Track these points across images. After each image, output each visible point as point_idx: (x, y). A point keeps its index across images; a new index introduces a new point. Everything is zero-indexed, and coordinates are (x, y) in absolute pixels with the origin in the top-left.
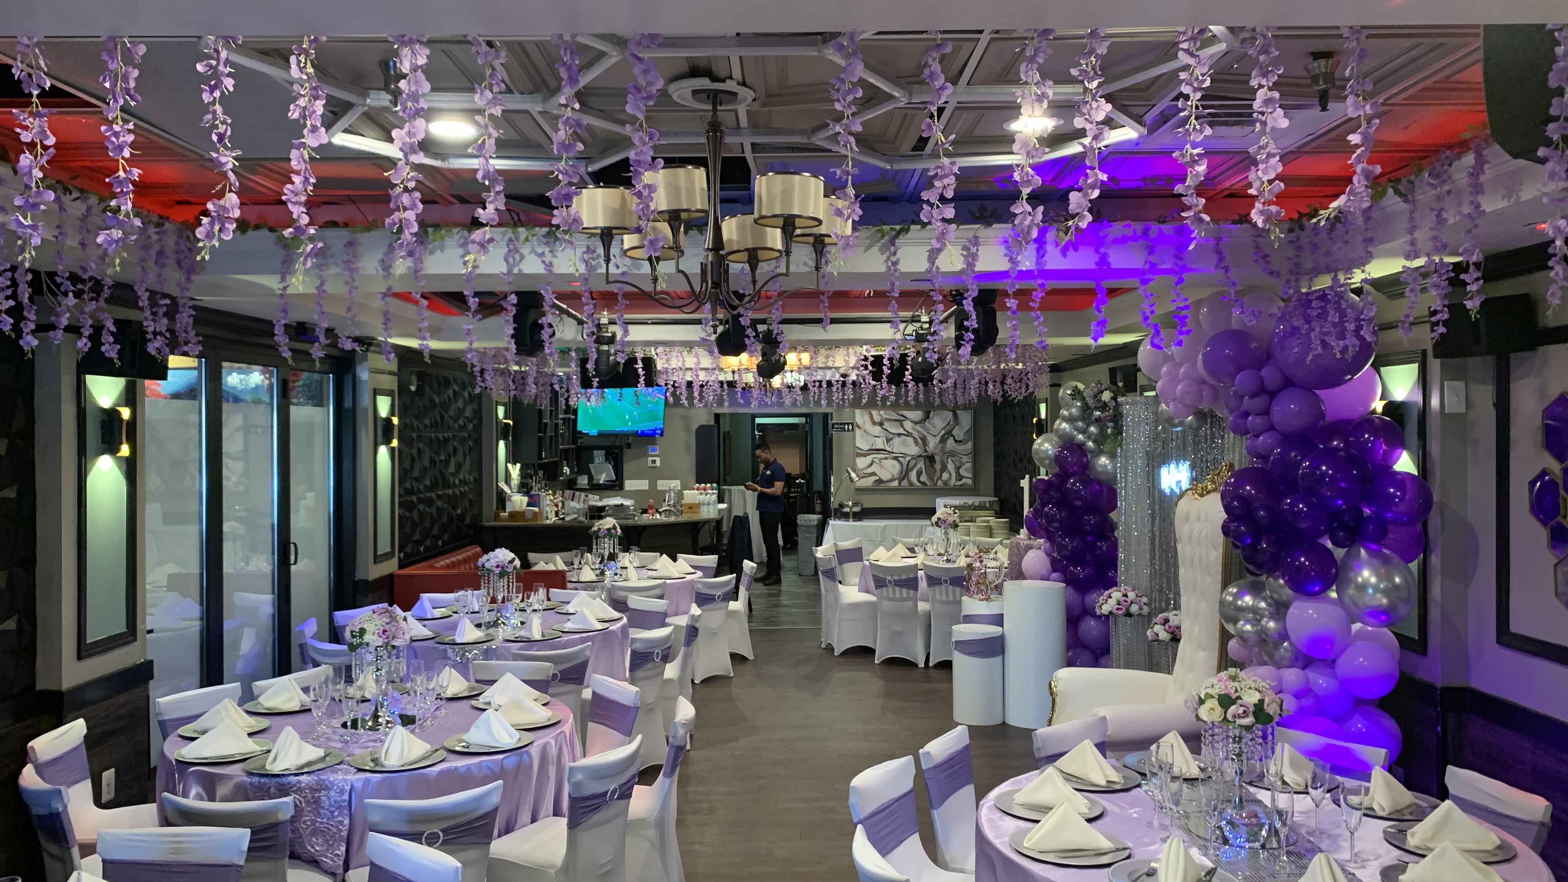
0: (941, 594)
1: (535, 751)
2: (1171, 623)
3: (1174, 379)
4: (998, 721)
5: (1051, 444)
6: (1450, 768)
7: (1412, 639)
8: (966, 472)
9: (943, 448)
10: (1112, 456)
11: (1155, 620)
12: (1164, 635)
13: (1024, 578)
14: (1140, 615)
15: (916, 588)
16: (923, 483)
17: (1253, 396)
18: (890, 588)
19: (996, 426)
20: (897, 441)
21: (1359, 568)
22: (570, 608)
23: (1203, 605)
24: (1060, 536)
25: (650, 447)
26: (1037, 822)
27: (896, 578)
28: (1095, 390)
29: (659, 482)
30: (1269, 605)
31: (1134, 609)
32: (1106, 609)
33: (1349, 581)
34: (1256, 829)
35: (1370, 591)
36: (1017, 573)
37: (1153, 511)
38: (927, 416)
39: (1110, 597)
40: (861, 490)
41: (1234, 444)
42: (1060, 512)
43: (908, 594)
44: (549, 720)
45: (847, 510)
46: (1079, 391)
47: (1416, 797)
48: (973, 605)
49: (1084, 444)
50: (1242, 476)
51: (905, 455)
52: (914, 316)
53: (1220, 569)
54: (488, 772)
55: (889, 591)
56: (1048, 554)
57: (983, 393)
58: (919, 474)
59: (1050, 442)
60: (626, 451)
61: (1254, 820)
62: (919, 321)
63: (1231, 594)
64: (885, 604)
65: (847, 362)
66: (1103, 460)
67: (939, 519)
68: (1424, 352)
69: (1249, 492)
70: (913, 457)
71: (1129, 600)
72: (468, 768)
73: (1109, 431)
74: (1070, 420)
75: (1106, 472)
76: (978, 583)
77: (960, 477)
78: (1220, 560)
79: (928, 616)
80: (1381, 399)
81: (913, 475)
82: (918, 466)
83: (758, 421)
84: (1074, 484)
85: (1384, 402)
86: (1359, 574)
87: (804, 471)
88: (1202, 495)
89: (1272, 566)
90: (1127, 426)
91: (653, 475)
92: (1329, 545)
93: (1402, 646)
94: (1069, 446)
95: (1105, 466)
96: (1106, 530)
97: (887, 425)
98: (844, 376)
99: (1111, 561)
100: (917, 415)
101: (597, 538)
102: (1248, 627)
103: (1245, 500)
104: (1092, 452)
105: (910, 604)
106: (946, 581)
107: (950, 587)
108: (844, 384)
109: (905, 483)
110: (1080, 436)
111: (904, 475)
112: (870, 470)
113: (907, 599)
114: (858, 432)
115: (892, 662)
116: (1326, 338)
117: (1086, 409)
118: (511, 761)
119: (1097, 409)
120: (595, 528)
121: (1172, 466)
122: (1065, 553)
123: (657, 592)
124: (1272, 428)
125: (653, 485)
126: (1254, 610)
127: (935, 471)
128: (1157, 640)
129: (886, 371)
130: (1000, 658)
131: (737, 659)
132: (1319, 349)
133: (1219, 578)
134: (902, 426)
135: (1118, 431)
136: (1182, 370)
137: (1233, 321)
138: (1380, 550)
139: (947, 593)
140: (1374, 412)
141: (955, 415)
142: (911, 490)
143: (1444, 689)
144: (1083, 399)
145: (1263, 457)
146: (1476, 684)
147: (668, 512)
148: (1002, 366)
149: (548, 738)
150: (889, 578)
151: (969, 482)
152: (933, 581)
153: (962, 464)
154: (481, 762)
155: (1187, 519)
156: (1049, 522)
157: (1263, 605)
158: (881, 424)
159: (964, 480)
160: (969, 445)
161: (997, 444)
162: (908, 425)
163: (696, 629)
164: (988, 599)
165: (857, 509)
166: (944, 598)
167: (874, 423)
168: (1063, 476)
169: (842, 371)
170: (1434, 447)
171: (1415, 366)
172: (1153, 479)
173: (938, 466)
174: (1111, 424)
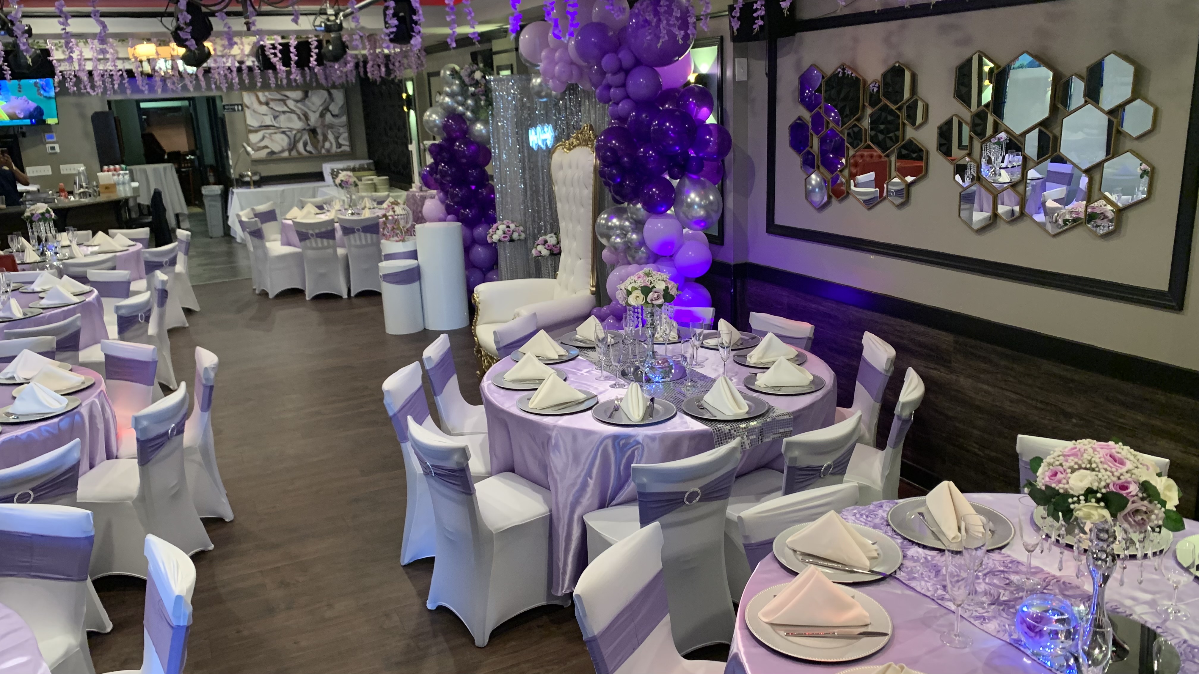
0: (355, 241)
1: (84, 411)
2: (549, 243)
3: (552, 62)
4: (420, 329)
5: (438, 115)
6: (753, 314)
7: (715, 236)
8: (344, 140)
9: (323, 122)
10: (486, 123)
11: (537, 242)
12: (545, 252)
13: (425, 221)
14: (519, 240)
15: (333, 237)
16: (310, 152)
17: (614, 73)
18: (313, 241)
19: (364, 101)
20: (282, 117)
21: (688, 192)
22: (36, 287)
23: (579, 228)
24: (451, 187)
25: (46, 135)
26: (536, 389)
27: (317, 231)
28: (469, 70)
29: (62, 167)
30: (631, 223)
31: (515, 236)
32: (495, 238)
33: (682, 202)
34: (668, 369)
35: (696, 207)
36: (420, 219)
37: (524, 164)
38: (306, 95)
39: (498, 229)
40: (257, 162)
41: (589, 110)
42: (451, 168)
43: (328, 243)
44: (83, 383)
45: (247, 179)
46: (457, 72)
47: (742, 334)
48: (390, 246)
49: (464, 114)
50: (610, 133)
51: (291, 129)
52: (321, 9)
53: (591, 202)
54: (47, 434)
55: (312, 243)
56: (442, 202)
57: (362, 74)
58: (305, 145)
59: (437, 114)
60: (21, 139)
61: (666, 364)
62: (326, 14)
63: (603, 219)
64: (310, 253)
65: (242, 50)
66: (479, 126)
67: (342, 181)
68: (722, 38)
69: (615, 144)
70: (299, 131)
71: (511, 229)
72: (29, 435)
73: (482, 103)
74: (452, 95)
75: (481, 136)
76: (394, 228)
77: (339, 145)
78: (591, 196)
79: (346, 258)
80: (694, 72)
81: (300, 146)
82: (304, 139)
83: (143, 105)
84: (459, 146)
85: (696, 74)
86: (688, 196)
87: (193, 148)
88: (570, 149)
89: (633, 197)
90: (496, 98)
91: (55, 160)
92: (668, 178)
93: (710, 242)
94: (452, 115)
95: (481, 130)
96: (484, 180)
97: (272, 104)
98: (241, 62)
99: (491, 203)
100: (297, 94)
101: (31, 222)
102: (618, 240)
103: (613, 150)
104: (470, 120)
105: (330, 251)
106: (358, 230)
107: (363, 235)
108: (239, 70)
109: (294, 153)
110: (460, 108)
111: (293, 146)
112: (262, 144)
113: (328, 247)
114: (248, 112)
115: (319, 298)
116: (672, 29)
117: (464, 85)
118: (65, 423)
119: (471, 85)
120: (27, 214)
121: (539, 128)
122: (456, 199)
123: (109, 264)
124: (627, 97)
125: (56, 170)
126: (622, 228)
127: (318, 141)
128: (541, 256)
129: (294, 58)
130: (417, 284)
131: (188, 312)
132: (666, 37)
133: (591, 208)
134: (286, 105)
135: (490, 103)
136: (557, 54)
137: (593, 15)
138: (699, 178)
139: (360, 240)
140: (689, 83)
141: (330, 94)
142: (300, 158)
143: (735, 266)
144: (460, 78)
145: (622, 119)
146: (753, 259)
147: (84, 195)
148: (378, 51)
149: (92, 397)
150: (311, 232)
151: (347, 149)
152: (348, 230)
153: (340, 134)
154: (39, 428)
155: (561, 167)
156: (443, 177)
157: (627, 223)
158: (267, 104)
159: (343, 148)
160: (344, 119)
161: (367, 116)
162: (291, 103)
163: (166, 291)
164: (403, 240)
165: (256, 178)
166: (358, 243)
167: (261, 103)
168: (450, 140)
169: (238, 58)
170: (729, 105)
171: (715, 48)
172: (523, 140)
173: (320, 137)
174: (483, 98)
